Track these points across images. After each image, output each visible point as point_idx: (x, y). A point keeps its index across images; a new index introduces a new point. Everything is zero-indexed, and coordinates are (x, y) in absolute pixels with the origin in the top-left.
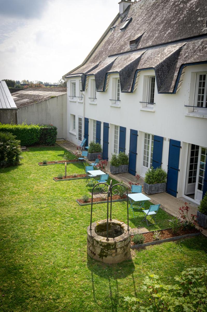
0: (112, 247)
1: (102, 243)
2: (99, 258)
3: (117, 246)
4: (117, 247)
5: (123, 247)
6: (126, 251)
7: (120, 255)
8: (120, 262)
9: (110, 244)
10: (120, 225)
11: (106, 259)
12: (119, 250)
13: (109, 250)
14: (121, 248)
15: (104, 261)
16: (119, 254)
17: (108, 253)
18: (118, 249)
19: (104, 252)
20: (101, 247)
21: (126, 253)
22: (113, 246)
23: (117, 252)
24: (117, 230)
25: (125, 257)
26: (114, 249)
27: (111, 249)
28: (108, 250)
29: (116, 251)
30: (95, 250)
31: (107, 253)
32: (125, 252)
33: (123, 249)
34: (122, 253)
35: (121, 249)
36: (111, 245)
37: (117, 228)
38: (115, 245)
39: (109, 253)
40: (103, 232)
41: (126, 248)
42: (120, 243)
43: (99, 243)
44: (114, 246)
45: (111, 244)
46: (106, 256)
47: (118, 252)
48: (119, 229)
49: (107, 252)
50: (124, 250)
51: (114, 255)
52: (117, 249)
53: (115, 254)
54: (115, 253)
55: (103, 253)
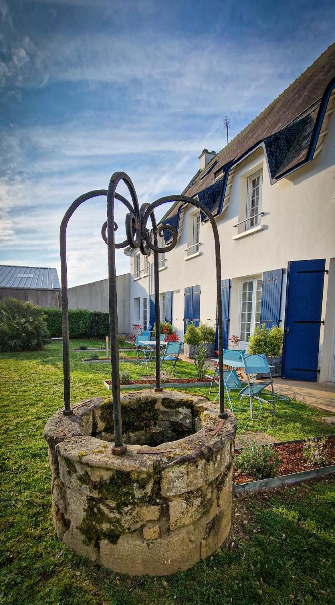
0: (138, 493)
1: (88, 469)
2: (84, 546)
3: (165, 485)
4: (170, 489)
5: (199, 489)
6: (214, 512)
7: (184, 531)
8: (185, 567)
9: (128, 474)
10: (189, 405)
11: (111, 550)
12: (177, 507)
13: (126, 509)
14: (188, 496)
15: (105, 562)
16: (179, 528)
17: (123, 522)
18: (171, 504)
19: (103, 518)
20: (86, 490)
21: (214, 520)
22: (143, 486)
23: (168, 516)
24: (180, 425)
25: (210, 540)
26: (149, 500)
27: (134, 504)
28: (118, 508)
29: (165, 512)
30: (67, 503)
31: (118, 521)
32: (212, 515)
33: (197, 502)
34: (194, 523)
35: (187, 500)
36: (137, 481)
37: (181, 416)
38: (158, 483)
39: (125, 521)
40: (131, 434)
41: (215, 495)
42: (182, 469)
43: (76, 471)
44: (149, 487)
45: (134, 476)
46: (113, 538)
47: (172, 519)
48: (187, 421)
49: (118, 516)
50: (204, 506)
51: (151, 532)
52: (167, 500)
53: (157, 528)
54: (159, 520)
55: (100, 522)
